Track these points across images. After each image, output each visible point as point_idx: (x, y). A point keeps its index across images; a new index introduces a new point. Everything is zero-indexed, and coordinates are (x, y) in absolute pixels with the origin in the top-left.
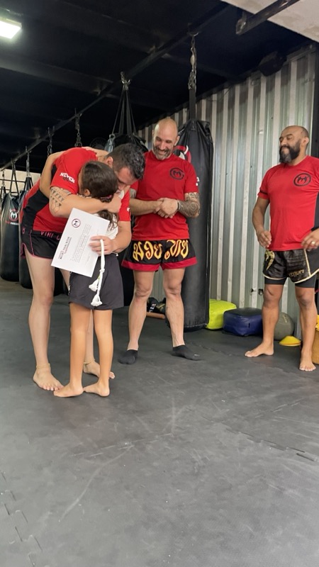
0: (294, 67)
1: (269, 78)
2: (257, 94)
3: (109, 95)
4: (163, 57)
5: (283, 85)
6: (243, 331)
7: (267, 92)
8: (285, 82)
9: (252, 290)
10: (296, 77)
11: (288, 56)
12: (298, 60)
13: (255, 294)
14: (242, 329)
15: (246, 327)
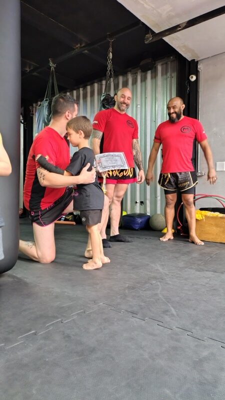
0: (159, 68)
1: (143, 74)
2: (135, 82)
3: (35, 74)
4: (83, 52)
5: (152, 78)
6: (137, 227)
7: (141, 81)
8: (154, 76)
9: (136, 202)
10: (160, 74)
11: (157, 62)
12: (162, 65)
13: (138, 204)
14: (137, 226)
15: (139, 224)
